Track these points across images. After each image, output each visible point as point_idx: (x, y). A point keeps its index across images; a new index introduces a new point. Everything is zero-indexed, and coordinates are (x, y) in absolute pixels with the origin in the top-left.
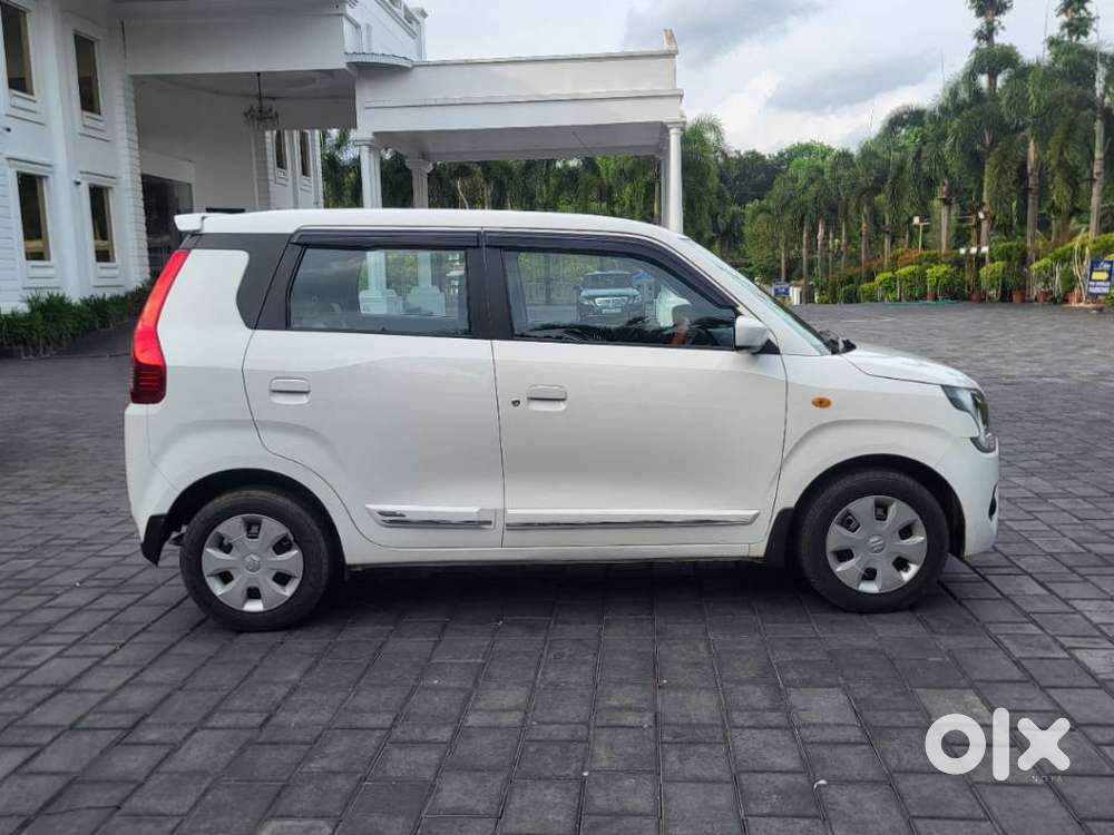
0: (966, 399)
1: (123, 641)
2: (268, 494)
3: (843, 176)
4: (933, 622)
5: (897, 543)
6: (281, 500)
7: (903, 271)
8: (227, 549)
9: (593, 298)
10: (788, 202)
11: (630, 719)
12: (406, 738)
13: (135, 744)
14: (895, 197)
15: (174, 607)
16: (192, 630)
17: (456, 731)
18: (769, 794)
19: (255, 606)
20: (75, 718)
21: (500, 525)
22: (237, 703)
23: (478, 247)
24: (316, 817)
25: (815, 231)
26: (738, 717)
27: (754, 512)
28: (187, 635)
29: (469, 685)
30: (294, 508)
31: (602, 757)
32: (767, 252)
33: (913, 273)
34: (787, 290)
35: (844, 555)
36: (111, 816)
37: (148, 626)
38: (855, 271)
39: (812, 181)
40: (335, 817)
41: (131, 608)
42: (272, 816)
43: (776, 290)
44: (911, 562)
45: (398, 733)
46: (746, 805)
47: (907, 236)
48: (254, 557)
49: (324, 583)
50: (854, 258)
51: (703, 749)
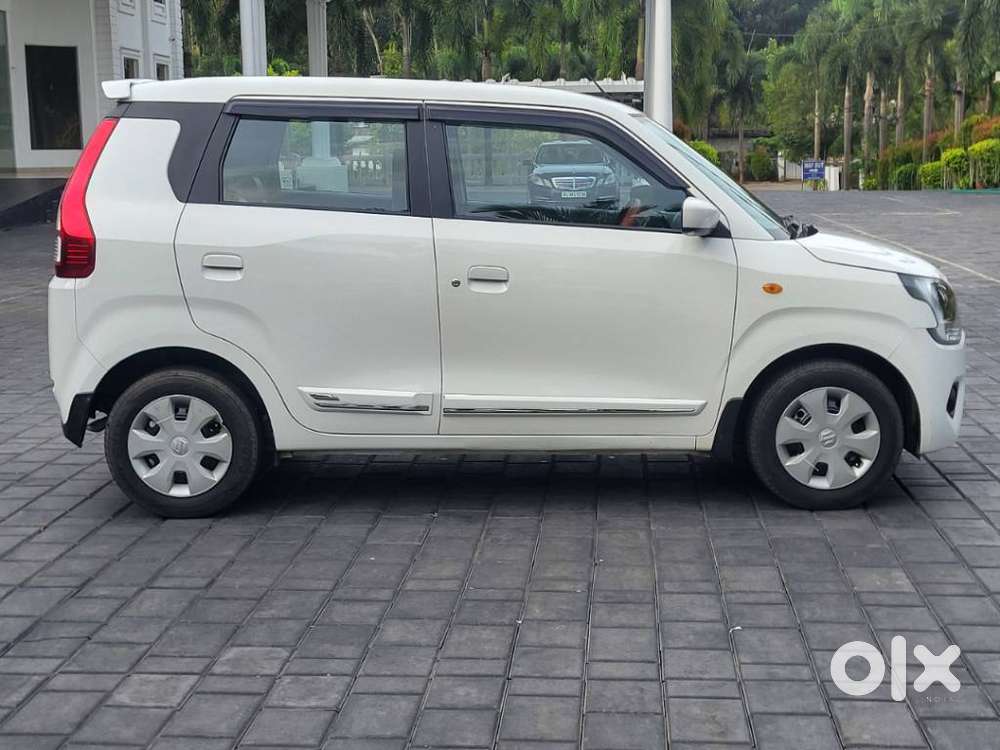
0: (927, 289)
1: (45, 524)
2: (198, 374)
3: (899, 13)
4: (882, 518)
5: (849, 437)
6: (209, 381)
7: (977, 147)
8: (154, 431)
9: (548, 176)
10: (825, 48)
11: (565, 586)
12: (349, 596)
13: (86, 597)
14: (971, 44)
15: (87, 499)
16: (115, 515)
17: (396, 594)
18: (688, 635)
19: (181, 491)
20: (24, 579)
21: (437, 411)
22: (177, 571)
23: (418, 120)
24: (273, 646)
25: (860, 89)
26: (667, 586)
27: (701, 402)
28: (109, 520)
29: (407, 560)
30: (222, 388)
31: (537, 612)
32: (793, 117)
33: (990, 150)
34: (822, 170)
35: (795, 449)
36: (83, 644)
37: (67, 512)
38: (914, 146)
39: (859, 17)
40: (291, 646)
41: (43, 498)
42: (232, 646)
43: (806, 170)
44: (865, 458)
45: (339, 593)
46: (664, 642)
47: (988, 98)
48: (181, 439)
49: (253, 469)
50: (915, 128)
51: (632, 607)
